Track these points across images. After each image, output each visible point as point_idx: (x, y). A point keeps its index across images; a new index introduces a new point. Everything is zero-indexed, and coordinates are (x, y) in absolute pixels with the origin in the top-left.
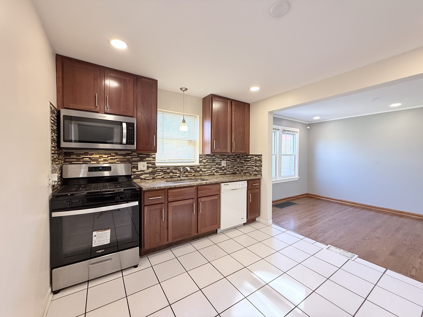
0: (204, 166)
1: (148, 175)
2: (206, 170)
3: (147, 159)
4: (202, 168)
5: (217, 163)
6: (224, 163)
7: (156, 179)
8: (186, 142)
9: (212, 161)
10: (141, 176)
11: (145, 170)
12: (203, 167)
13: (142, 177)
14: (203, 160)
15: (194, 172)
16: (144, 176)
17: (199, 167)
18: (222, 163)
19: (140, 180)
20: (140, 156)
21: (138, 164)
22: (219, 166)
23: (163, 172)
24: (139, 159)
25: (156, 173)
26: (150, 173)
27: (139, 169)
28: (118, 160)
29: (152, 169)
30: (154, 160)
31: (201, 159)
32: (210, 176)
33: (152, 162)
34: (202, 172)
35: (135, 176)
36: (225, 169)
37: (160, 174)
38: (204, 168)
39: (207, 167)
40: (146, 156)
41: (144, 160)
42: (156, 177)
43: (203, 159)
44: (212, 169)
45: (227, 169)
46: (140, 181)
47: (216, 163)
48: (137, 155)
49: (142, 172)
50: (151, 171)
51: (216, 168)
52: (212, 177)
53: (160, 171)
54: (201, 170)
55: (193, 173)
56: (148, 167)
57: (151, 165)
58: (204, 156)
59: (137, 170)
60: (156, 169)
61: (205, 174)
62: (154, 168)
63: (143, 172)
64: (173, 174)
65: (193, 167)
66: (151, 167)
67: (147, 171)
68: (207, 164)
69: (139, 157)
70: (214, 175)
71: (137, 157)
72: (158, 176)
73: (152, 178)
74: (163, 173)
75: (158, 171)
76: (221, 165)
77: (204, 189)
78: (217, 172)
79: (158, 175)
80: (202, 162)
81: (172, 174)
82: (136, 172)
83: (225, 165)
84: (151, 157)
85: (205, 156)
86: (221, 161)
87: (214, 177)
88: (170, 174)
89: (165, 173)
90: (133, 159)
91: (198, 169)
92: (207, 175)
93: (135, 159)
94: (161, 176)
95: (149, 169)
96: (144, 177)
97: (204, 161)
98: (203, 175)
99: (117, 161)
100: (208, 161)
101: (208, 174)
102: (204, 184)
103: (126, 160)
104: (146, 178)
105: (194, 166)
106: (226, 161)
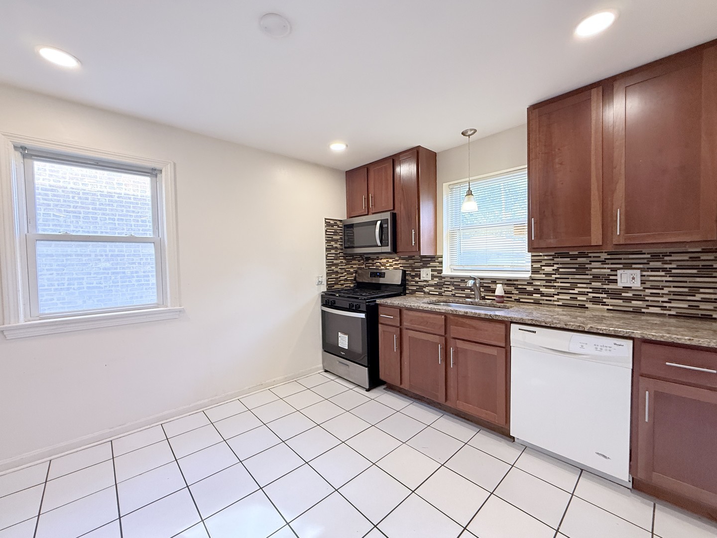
0: (548, 281)
1: (433, 288)
2: (552, 291)
3: (431, 264)
4: (541, 286)
5: (596, 278)
6: (628, 279)
7: (443, 295)
8: (512, 228)
9: (574, 270)
10: (424, 289)
11: (430, 281)
12: (544, 283)
13: (426, 290)
14: (543, 268)
15: (517, 292)
16: (428, 289)
17: (530, 284)
18: (618, 278)
19: (423, 293)
20: (423, 259)
21: (420, 271)
22: (605, 286)
23: (454, 285)
24: (422, 264)
25: (444, 286)
26: (435, 285)
27: (422, 279)
28: (401, 265)
29: (437, 279)
30: (441, 265)
31: (537, 265)
32: (566, 309)
33: (438, 268)
34: (539, 295)
35: (418, 287)
36: (637, 297)
37: (449, 288)
38: (546, 287)
39: (555, 284)
40: (429, 259)
41: (428, 265)
42: (443, 292)
43: (544, 263)
44: (576, 291)
45: (647, 298)
46: (423, 296)
47: (591, 277)
48: (420, 258)
49: (425, 283)
50: (436, 283)
51: (591, 290)
52: (577, 312)
53: (449, 283)
54: (537, 291)
55: (515, 294)
56: (433, 277)
57: (436, 273)
58: (546, 258)
59: (419, 280)
60: (443, 280)
61: (551, 300)
62: (441, 278)
63: (427, 284)
64: (471, 291)
65: (515, 283)
66: (436, 277)
67: (432, 282)
68: (557, 276)
69: (421, 261)
70: (583, 307)
71: (419, 261)
72: (446, 292)
73: (437, 293)
74: (453, 288)
75: (446, 283)
76: (615, 281)
77: (463, 325)
78: (595, 301)
79: (446, 289)
80: (541, 272)
81: (469, 291)
82: (419, 283)
83: (637, 284)
84: (436, 261)
85: (551, 258)
86: (615, 270)
87: (583, 314)
88: (466, 290)
89: (458, 288)
90: (416, 264)
91: (529, 288)
92: (558, 305)
93: (418, 264)
94: (451, 293)
95: (435, 279)
96: (428, 291)
97: (548, 269)
98: (544, 304)
99: (401, 267)
100: (561, 270)
101: (560, 303)
102: (460, 313)
103: (408, 265)
104: (431, 293)
105: (517, 280)
106: (642, 270)
